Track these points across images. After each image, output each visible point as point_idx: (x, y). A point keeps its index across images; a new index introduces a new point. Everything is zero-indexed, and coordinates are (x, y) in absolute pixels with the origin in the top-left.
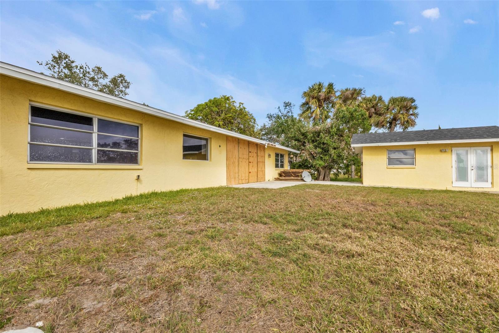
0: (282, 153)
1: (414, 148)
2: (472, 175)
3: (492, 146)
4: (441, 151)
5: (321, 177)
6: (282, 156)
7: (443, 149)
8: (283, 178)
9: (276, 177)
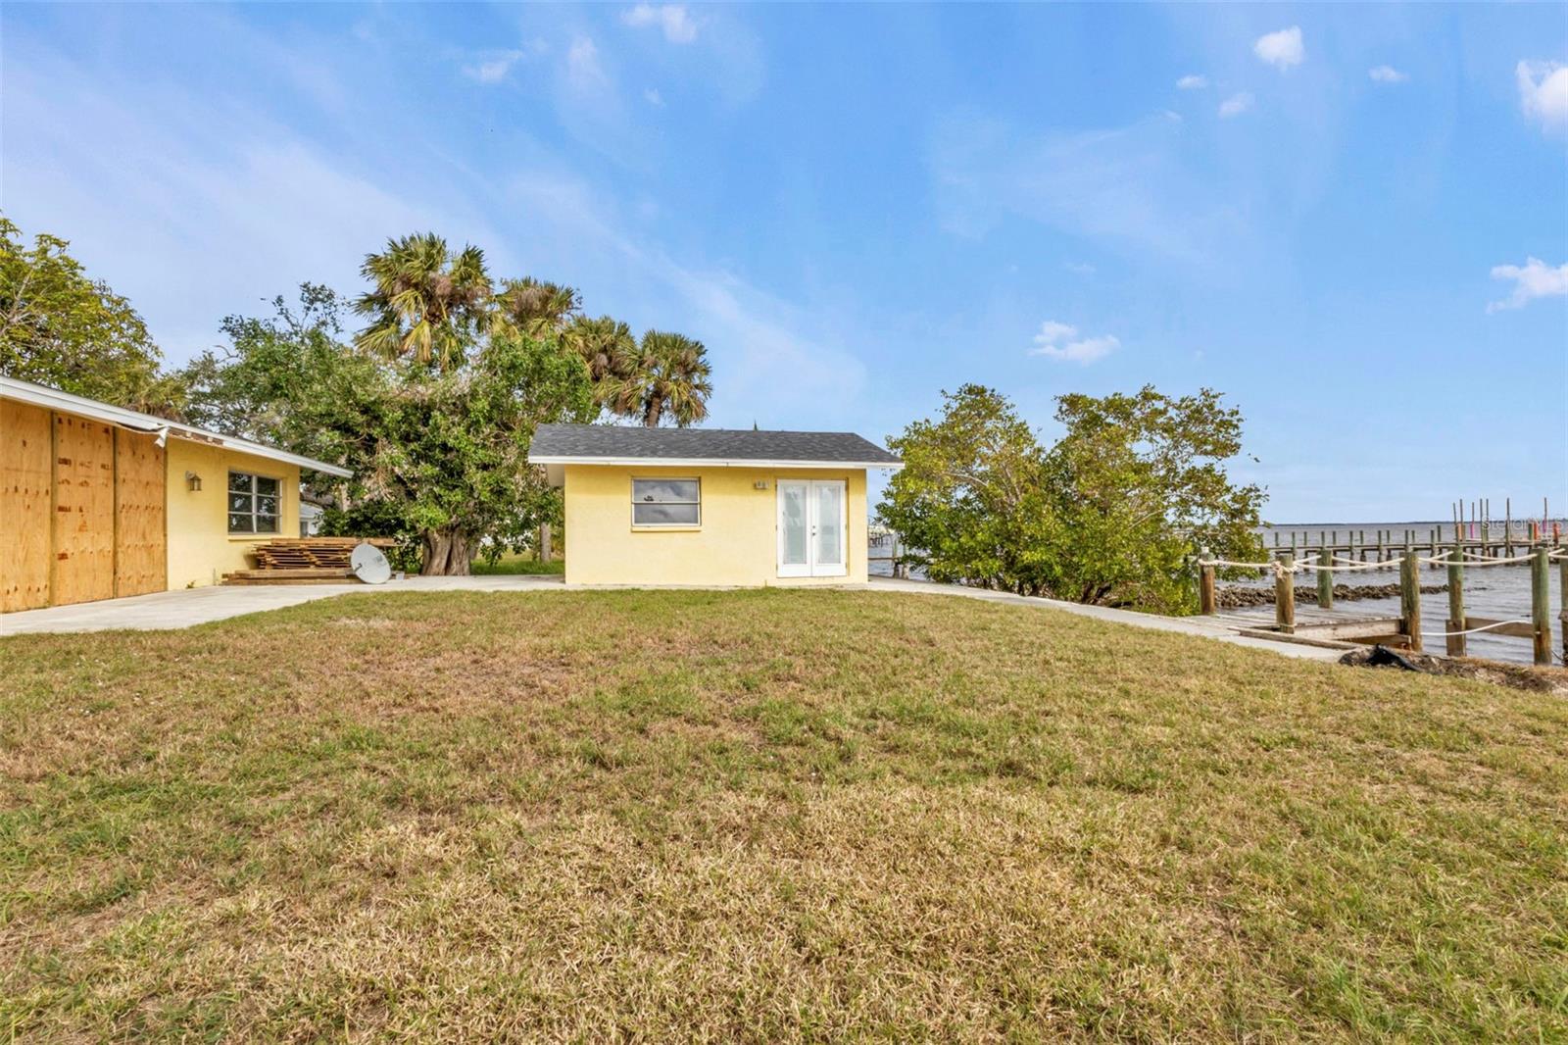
0: (269, 473)
1: (698, 477)
2: (813, 546)
3: (847, 480)
4: (755, 487)
5: (436, 561)
6: (268, 485)
7: (760, 481)
8: (268, 572)
9: (232, 571)
